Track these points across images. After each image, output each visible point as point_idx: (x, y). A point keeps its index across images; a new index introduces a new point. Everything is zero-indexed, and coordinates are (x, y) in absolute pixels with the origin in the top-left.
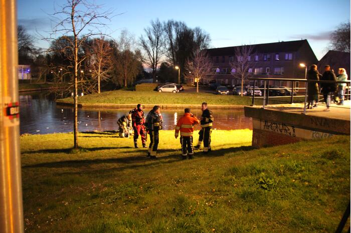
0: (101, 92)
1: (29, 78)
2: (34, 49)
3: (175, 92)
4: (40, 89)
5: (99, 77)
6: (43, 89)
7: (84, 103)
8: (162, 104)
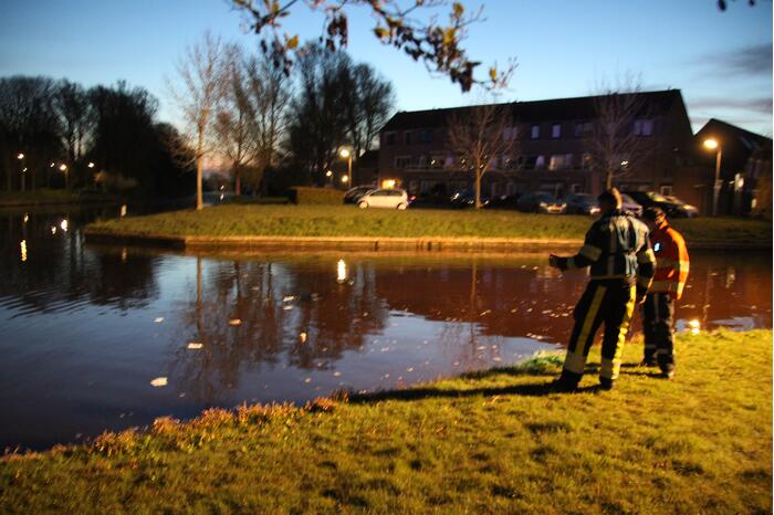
3: (403, 207)
7: (192, 234)
8: (426, 239)
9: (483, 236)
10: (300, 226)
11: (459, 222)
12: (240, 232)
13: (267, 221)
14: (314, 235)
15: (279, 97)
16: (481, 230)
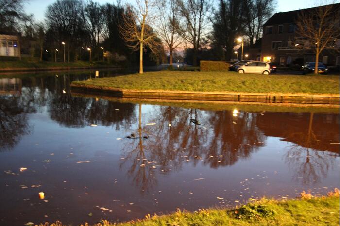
0: (144, 71)
1: (17, 55)
2: (23, 15)
3: (266, 73)
4: (34, 69)
5: (142, 45)
6: (38, 69)
7: (127, 88)
8: (272, 94)
9: (313, 93)
10: (192, 84)
11: (297, 83)
12: (155, 88)
13: (173, 82)
14: (199, 91)
15: (204, 7)
16: (313, 88)
